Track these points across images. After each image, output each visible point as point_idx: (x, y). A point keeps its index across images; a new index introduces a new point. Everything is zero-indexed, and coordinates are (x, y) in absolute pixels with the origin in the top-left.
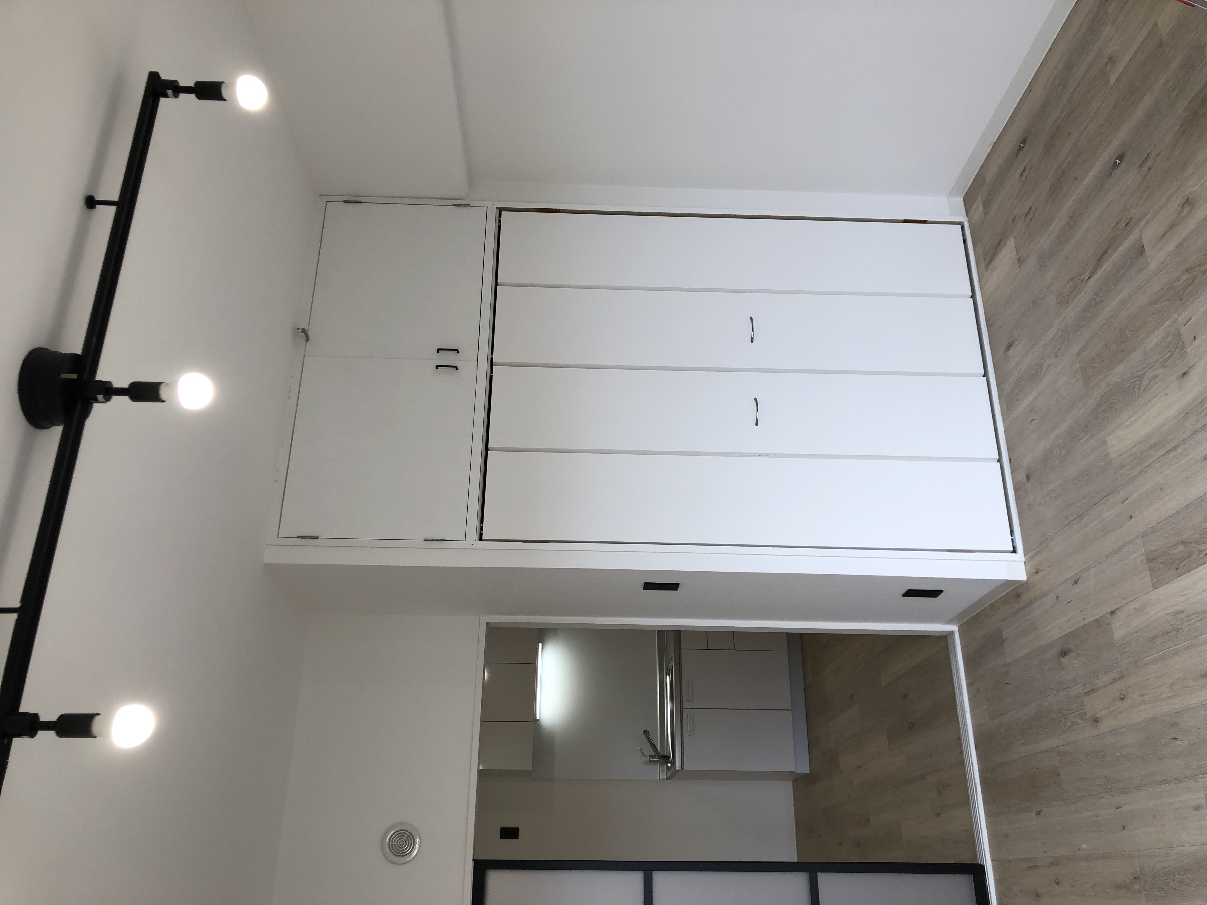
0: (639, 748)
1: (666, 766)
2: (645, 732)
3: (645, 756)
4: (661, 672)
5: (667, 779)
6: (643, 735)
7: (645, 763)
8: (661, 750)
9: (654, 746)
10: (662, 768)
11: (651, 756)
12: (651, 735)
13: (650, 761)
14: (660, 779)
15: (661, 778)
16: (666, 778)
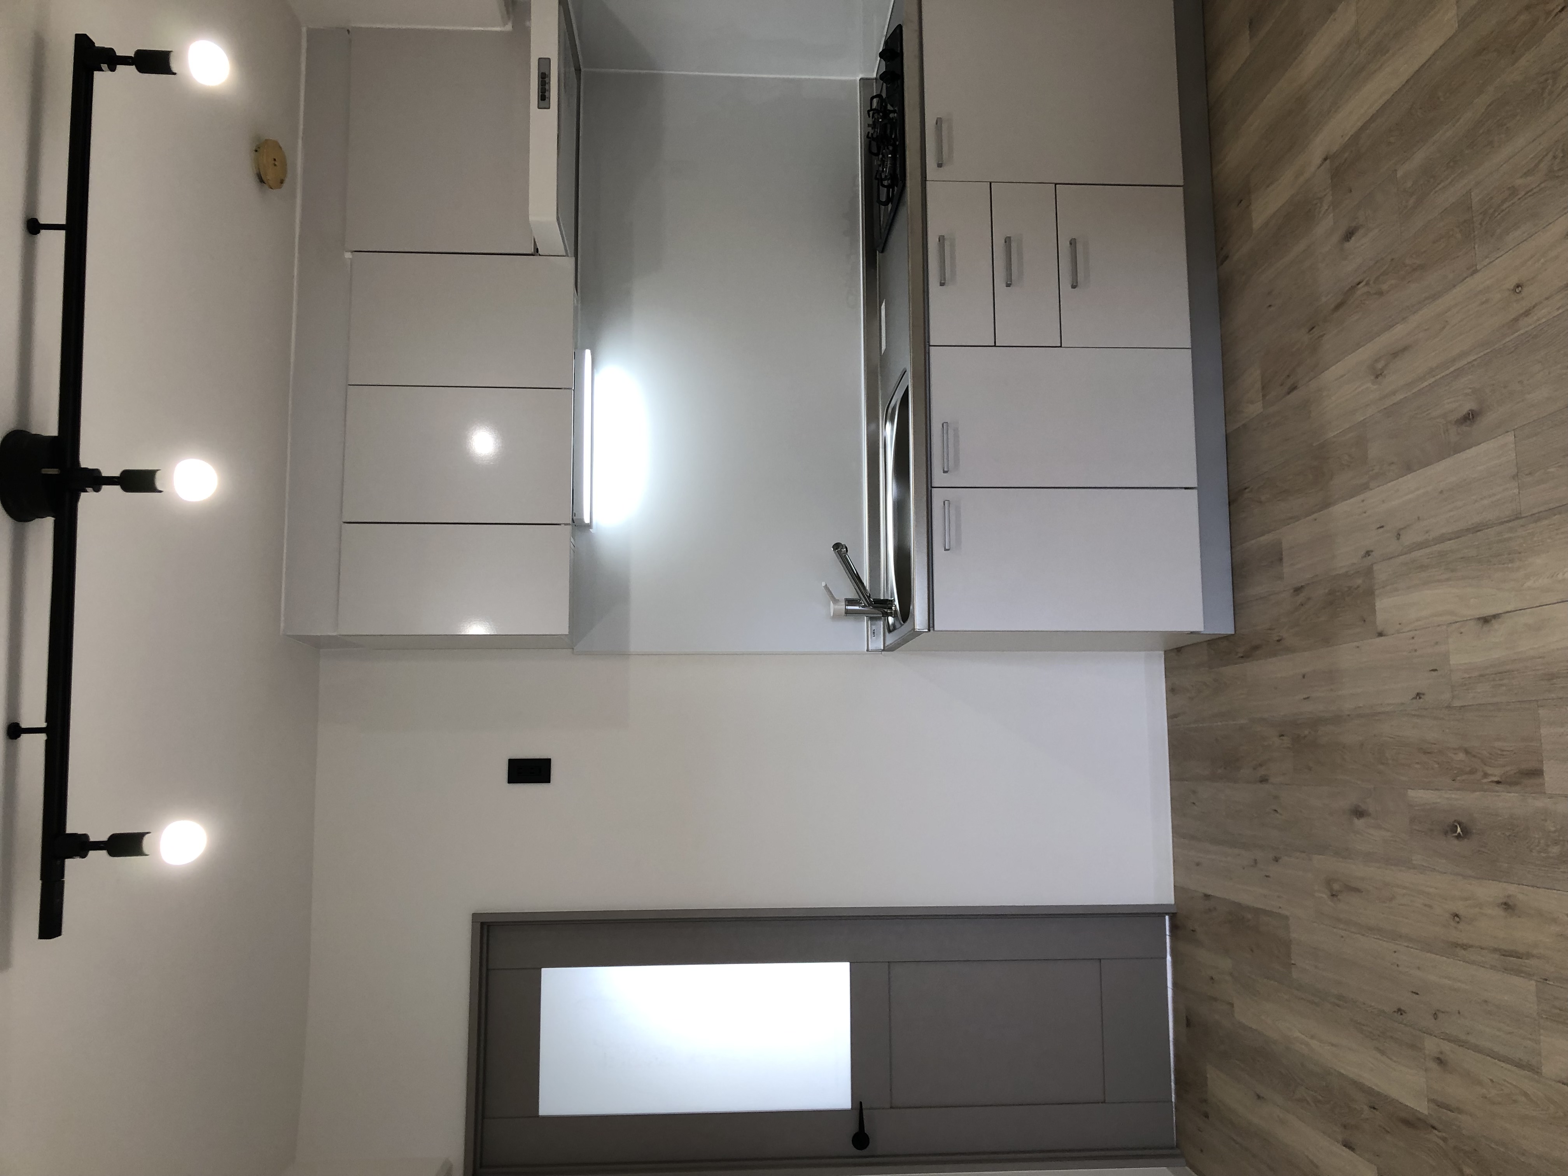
0: (823, 584)
1: (882, 623)
2: (837, 546)
3: (835, 601)
4: (872, 417)
5: (884, 650)
6: (833, 552)
7: (836, 617)
8: (870, 590)
9: (857, 579)
10: (874, 627)
11: (850, 602)
12: (850, 556)
13: (847, 612)
14: (868, 650)
15: (870, 648)
16: (882, 648)
